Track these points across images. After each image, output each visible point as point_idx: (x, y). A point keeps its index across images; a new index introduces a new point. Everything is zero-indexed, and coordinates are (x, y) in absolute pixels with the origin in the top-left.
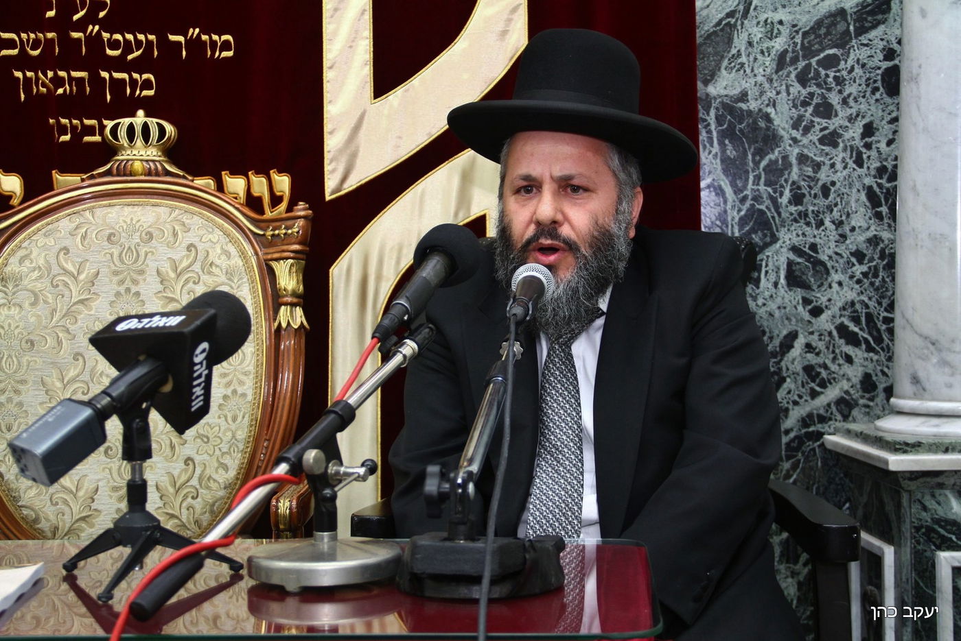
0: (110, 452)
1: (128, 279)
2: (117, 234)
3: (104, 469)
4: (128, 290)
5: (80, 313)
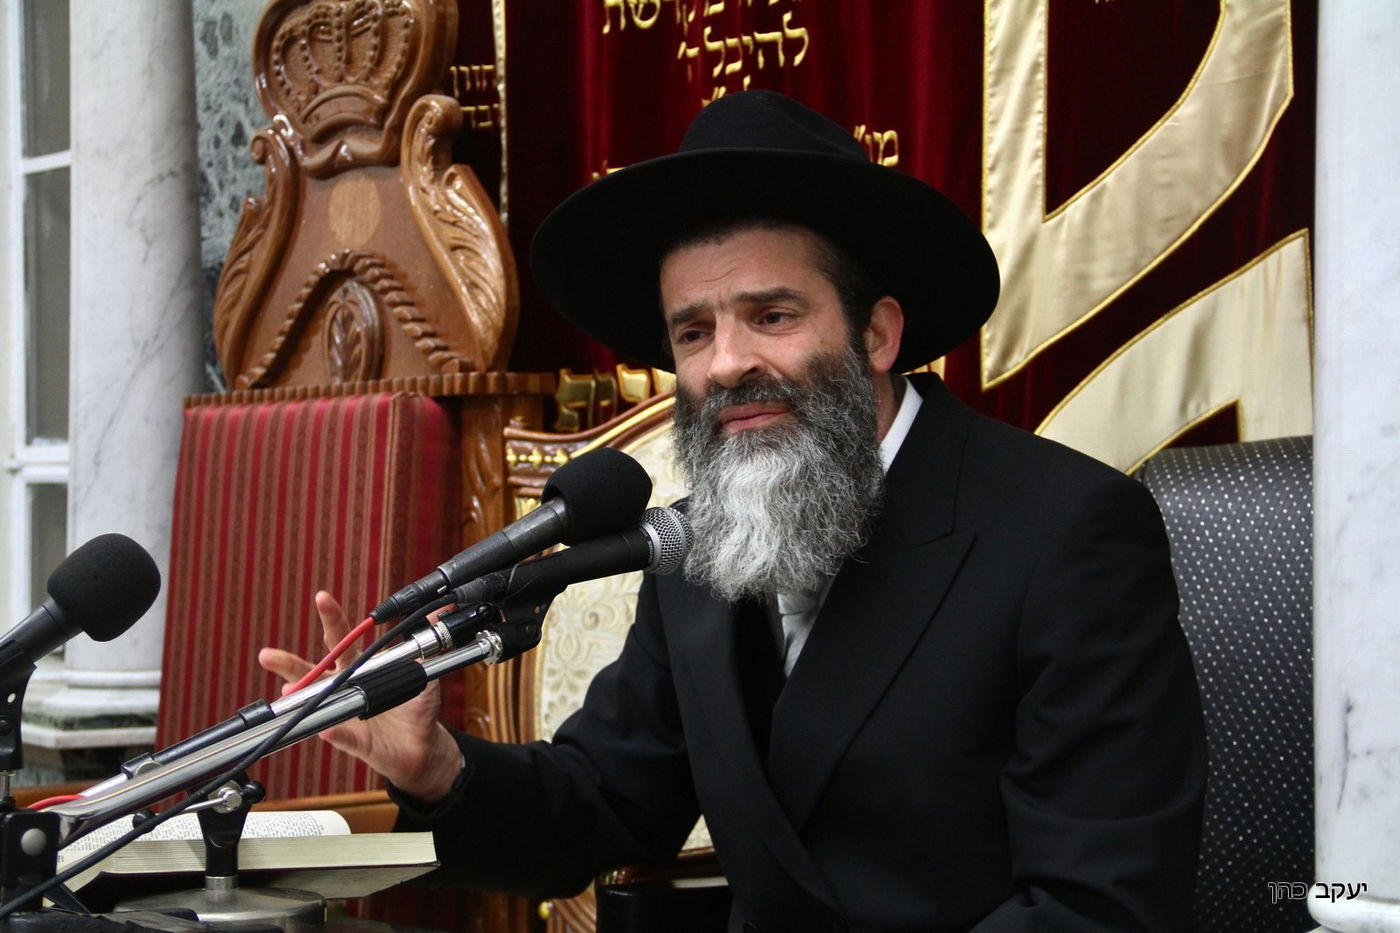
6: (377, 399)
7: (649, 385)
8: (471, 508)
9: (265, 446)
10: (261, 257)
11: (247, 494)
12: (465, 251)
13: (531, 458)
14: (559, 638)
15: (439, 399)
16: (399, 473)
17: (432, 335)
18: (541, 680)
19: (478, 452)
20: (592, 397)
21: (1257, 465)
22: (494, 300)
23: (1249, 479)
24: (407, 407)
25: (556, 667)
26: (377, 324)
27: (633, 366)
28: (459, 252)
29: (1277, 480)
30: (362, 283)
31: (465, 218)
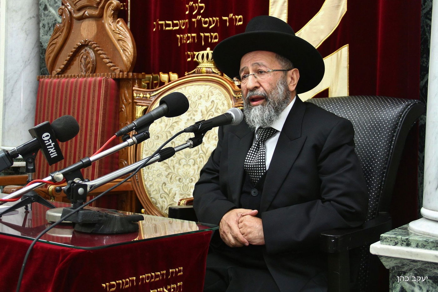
0: (180, 180)
1: (192, 114)
2: (191, 96)
3: (178, 186)
4: (191, 118)
5: (175, 126)
6: (99, 78)
7: (168, 78)
8: (122, 108)
9: (65, 90)
10: (60, 40)
11: (59, 102)
12: (122, 41)
13: (140, 95)
14: (148, 142)
15: (115, 79)
16: (104, 98)
17: (111, 62)
18: (142, 153)
19: (124, 93)
20: (151, 80)
21: (335, 103)
22: (130, 53)
23: (333, 107)
24: (107, 81)
25: (147, 149)
26: (95, 59)
27: (164, 73)
28: (120, 41)
29: (341, 107)
30: (90, 48)
31: (122, 32)
